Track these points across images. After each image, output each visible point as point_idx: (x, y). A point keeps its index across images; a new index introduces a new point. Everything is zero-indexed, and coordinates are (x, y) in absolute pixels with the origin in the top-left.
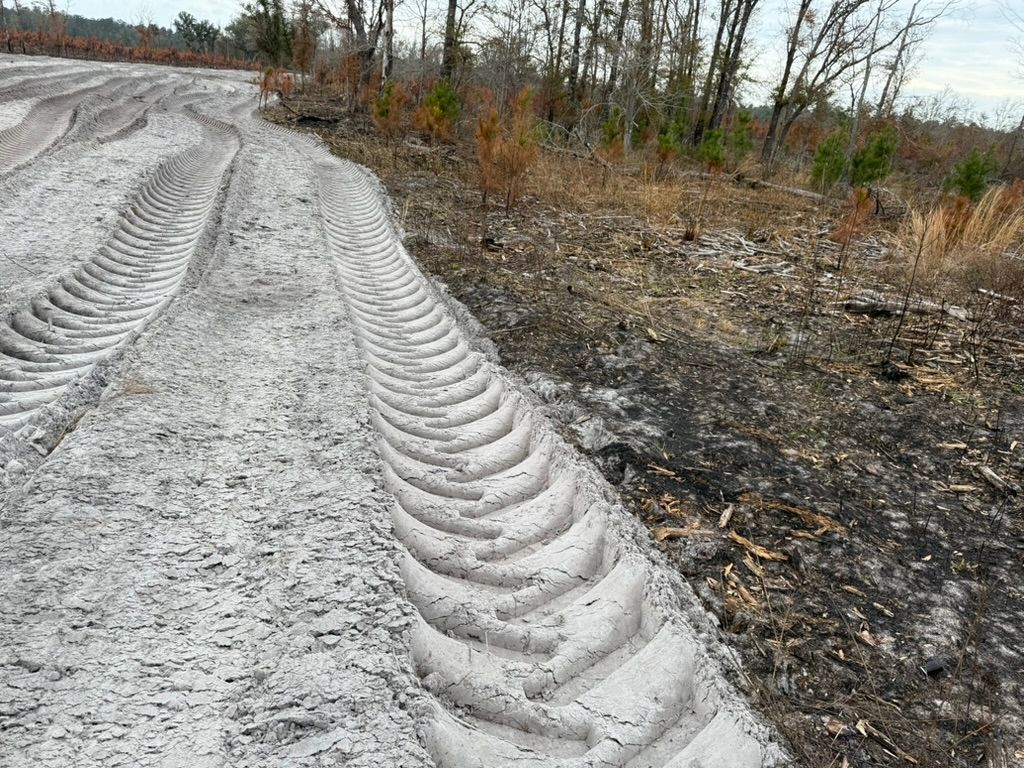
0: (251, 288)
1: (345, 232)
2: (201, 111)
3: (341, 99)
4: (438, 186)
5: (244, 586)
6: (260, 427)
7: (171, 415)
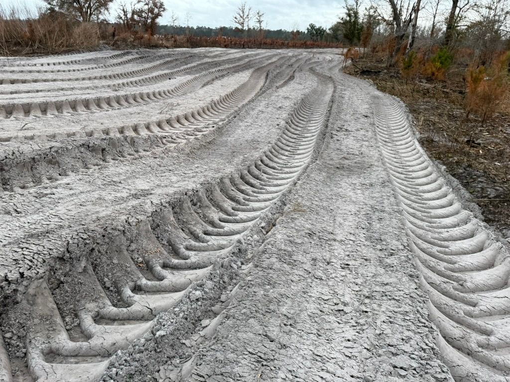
0: (341, 161)
1: (386, 133)
2: (316, 70)
3: (382, 60)
4: (437, 108)
5: (355, 326)
6: (352, 238)
7: (312, 224)
